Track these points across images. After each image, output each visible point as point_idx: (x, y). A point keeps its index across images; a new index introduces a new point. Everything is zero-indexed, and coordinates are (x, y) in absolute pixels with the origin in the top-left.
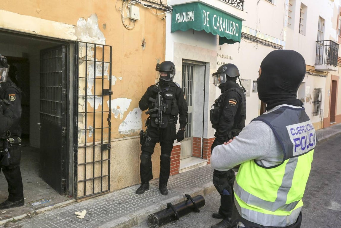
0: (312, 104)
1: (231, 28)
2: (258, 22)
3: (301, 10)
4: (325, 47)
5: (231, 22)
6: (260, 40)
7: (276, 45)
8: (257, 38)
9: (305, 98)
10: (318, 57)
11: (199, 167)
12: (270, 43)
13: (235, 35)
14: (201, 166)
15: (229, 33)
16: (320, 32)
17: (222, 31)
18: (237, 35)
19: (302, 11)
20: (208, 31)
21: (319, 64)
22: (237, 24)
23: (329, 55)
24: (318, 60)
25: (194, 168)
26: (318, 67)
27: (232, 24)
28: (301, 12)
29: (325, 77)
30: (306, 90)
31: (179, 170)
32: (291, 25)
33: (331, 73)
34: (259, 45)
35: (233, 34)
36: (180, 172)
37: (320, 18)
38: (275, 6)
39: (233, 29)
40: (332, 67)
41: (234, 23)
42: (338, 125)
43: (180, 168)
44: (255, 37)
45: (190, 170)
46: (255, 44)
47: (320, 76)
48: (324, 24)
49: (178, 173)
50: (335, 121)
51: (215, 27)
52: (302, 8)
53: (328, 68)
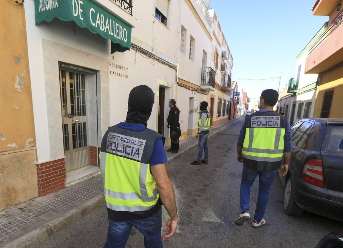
0: (199, 114)
1: (117, 31)
2: (154, 40)
3: (191, 41)
4: (207, 73)
5: (117, 25)
6: (157, 58)
7: (171, 65)
8: (153, 55)
9: (194, 110)
10: (203, 80)
11: (93, 176)
12: (166, 62)
13: (123, 40)
14: (96, 175)
15: (115, 36)
16: (204, 62)
17: (105, 31)
18: (126, 41)
19: (192, 43)
20: (82, 25)
21: (203, 85)
22: (125, 29)
23: (210, 79)
24: (203, 82)
25: (87, 178)
26: (203, 87)
27: (118, 28)
28: (190, 48)
29: (207, 95)
30: (194, 103)
31: (65, 184)
32: (183, 51)
33: (211, 92)
34: (156, 62)
35: (120, 39)
36: (67, 185)
37: (204, 51)
38: (170, 30)
39: (121, 33)
40: (211, 88)
41: (120, 26)
42: (214, 128)
43: (67, 182)
44: (151, 54)
45: (81, 181)
46: (152, 60)
47: (204, 94)
48: (206, 57)
49: (64, 187)
50: (213, 125)
51: (94, 23)
52: (192, 40)
53: (209, 88)
